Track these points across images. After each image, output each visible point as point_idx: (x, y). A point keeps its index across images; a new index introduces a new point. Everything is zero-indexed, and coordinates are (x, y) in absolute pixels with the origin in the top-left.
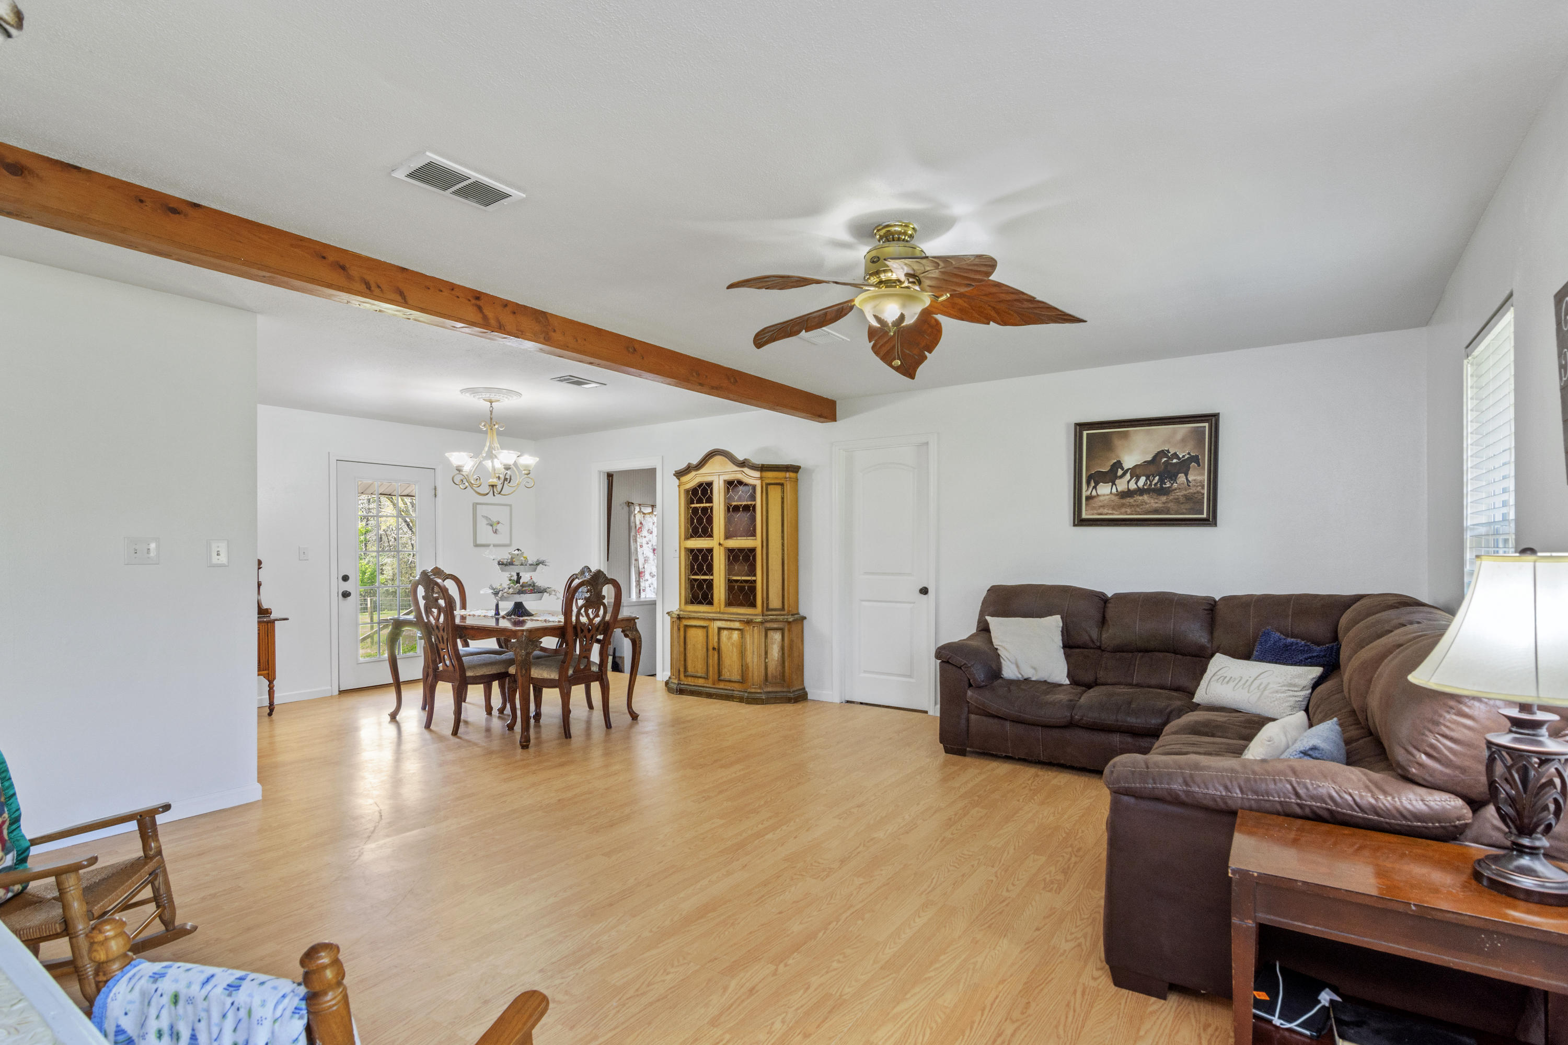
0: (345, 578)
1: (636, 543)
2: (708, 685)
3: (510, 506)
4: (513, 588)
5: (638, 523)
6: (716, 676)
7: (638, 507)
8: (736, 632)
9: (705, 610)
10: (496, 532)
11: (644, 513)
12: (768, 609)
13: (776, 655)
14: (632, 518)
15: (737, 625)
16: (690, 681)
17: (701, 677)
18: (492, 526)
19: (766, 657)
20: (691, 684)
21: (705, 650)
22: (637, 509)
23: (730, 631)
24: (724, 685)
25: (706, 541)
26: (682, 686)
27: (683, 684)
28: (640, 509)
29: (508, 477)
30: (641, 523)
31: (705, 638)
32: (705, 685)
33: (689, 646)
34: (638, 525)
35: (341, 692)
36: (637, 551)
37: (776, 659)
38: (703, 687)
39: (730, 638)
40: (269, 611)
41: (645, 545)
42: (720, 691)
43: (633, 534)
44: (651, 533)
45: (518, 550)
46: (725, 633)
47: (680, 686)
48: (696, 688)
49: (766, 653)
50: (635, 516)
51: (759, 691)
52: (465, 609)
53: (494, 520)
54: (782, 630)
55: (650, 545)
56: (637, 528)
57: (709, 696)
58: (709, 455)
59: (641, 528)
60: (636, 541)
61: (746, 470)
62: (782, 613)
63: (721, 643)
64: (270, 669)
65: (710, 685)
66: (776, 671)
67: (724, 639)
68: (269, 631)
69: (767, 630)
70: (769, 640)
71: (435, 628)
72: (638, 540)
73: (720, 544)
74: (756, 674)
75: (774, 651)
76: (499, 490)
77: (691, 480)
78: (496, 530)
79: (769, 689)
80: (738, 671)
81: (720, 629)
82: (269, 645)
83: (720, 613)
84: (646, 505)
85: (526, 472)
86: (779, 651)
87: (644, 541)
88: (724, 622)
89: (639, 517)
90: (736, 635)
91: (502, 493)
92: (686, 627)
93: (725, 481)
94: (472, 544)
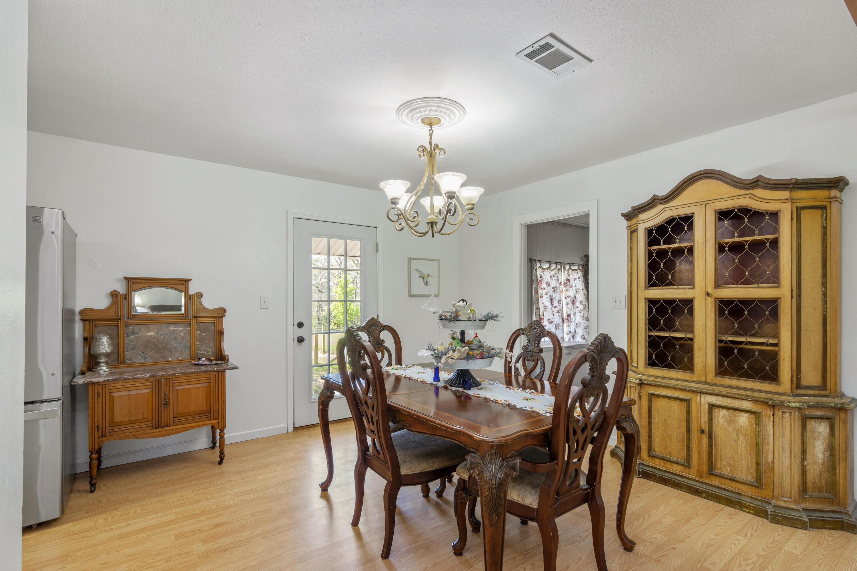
0: (300, 325)
1: (538, 294)
2: (689, 476)
3: (438, 261)
4: (459, 351)
5: (539, 276)
6: (705, 468)
7: (539, 263)
8: (746, 415)
9: (683, 378)
10: (426, 284)
11: (543, 269)
12: (799, 386)
13: (821, 456)
14: (534, 272)
15: (747, 405)
16: (657, 463)
17: (677, 463)
18: (423, 278)
19: (803, 459)
20: (660, 467)
21: (684, 429)
22: (538, 265)
23: (733, 412)
24: (720, 483)
25: (680, 291)
26: (646, 468)
27: (647, 466)
28: (541, 265)
29: (452, 207)
30: (541, 277)
31: (684, 414)
32: (684, 474)
33: (656, 420)
34: (539, 279)
35: (296, 429)
36: (538, 301)
37: (821, 462)
38: (682, 477)
39: (731, 421)
40: (226, 358)
41: (544, 296)
42: (713, 489)
43: (534, 286)
44: (549, 285)
45: (463, 300)
46: (720, 415)
47: (641, 466)
48: (669, 475)
49: (804, 452)
50: (536, 271)
51: (794, 507)
52: (401, 365)
53: (425, 273)
54: (830, 420)
55: (548, 296)
56: (538, 281)
57: (696, 492)
58: (688, 181)
59: (541, 281)
60: (537, 293)
61: (759, 192)
62: (823, 392)
63: (714, 425)
64: (220, 418)
65: (693, 477)
66: (820, 479)
67: (721, 421)
68: (220, 380)
69: (805, 420)
70: (808, 434)
71: (363, 402)
72: (539, 291)
73: (708, 294)
74: (787, 480)
75: (817, 449)
76: (439, 228)
77: (657, 215)
78: (427, 282)
79: (810, 505)
80: (748, 469)
81: (712, 407)
82: (220, 393)
83: (705, 383)
84: (545, 262)
85: (470, 206)
86: (825, 451)
87: (544, 292)
88: (720, 398)
89: (539, 272)
90: (743, 419)
91: (442, 232)
92: (652, 396)
93: (716, 211)
94: (407, 295)
